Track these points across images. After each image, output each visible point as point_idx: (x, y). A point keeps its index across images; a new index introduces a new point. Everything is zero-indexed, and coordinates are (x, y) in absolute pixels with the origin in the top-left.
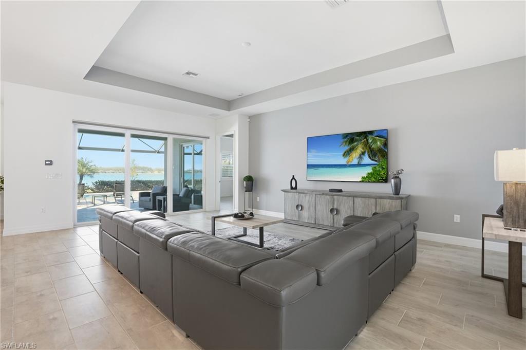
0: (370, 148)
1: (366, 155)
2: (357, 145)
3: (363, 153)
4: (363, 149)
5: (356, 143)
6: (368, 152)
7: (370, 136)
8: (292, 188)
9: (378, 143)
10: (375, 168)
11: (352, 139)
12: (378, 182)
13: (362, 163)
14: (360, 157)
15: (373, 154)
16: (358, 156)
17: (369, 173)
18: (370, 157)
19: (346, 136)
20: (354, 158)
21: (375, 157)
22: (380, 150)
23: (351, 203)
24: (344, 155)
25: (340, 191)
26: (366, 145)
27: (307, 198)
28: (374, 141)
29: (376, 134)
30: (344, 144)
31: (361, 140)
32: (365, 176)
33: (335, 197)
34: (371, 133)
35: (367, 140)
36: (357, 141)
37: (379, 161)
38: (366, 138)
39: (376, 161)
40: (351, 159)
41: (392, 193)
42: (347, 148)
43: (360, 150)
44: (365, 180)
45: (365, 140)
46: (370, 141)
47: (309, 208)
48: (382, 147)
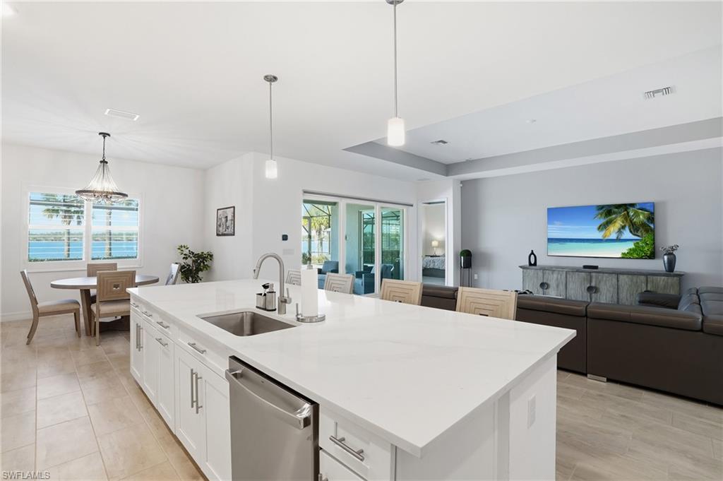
0: (631, 222)
1: (627, 229)
2: (615, 218)
3: (623, 227)
4: (623, 222)
5: (614, 216)
6: (629, 226)
7: (631, 209)
8: (530, 264)
9: (641, 217)
10: (638, 243)
11: (608, 212)
12: (641, 258)
13: (622, 238)
14: (620, 231)
15: (635, 228)
16: (617, 230)
17: (630, 249)
18: (631, 232)
19: (600, 208)
20: (612, 232)
21: (637, 232)
22: (643, 225)
23: (615, 280)
24: (599, 228)
25: (596, 267)
26: (626, 219)
27: (555, 276)
28: (637, 215)
29: (638, 207)
30: (599, 216)
31: (620, 213)
32: (626, 252)
33: (594, 274)
34: (632, 205)
35: (628, 213)
36: (615, 213)
37: (642, 236)
38: (626, 210)
39: (639, 236)
40: (608, 234)
41: (664, 269)
42: (603, 221)
43: (619, 223)
44: (625, 257)
45: (625, 212)
46: (631, 214)
47: (558, 286)
48: (645, 221)
